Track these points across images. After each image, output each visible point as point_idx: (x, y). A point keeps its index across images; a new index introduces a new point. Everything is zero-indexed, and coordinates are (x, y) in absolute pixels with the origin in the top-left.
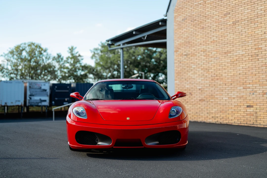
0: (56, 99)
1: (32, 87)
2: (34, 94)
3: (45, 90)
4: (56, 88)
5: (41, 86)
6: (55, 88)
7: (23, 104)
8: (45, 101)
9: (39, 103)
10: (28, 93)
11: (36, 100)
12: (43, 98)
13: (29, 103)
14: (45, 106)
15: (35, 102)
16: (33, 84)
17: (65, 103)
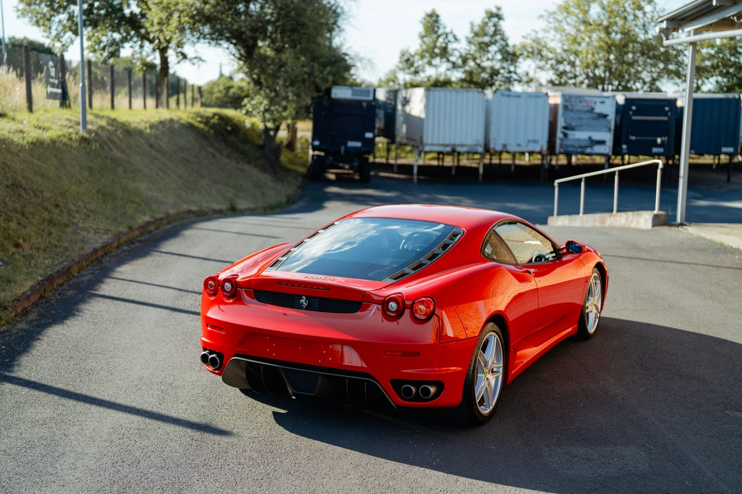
0: (633, 138)
1: (570, 107)
2: (573, 124)
3: (605, 116)
4: (634, 111)
5: (593, 105)
6: (630, 110)
7: (545, 148)
8: (602, 142)
9: (586, 147)
10: (561, 123)
11: (578, 140)
12: (597, 136)
13: (561, 145)
14: (602, 155)
15: (576, 144)
16: (573, 100)
17: (655, 150)
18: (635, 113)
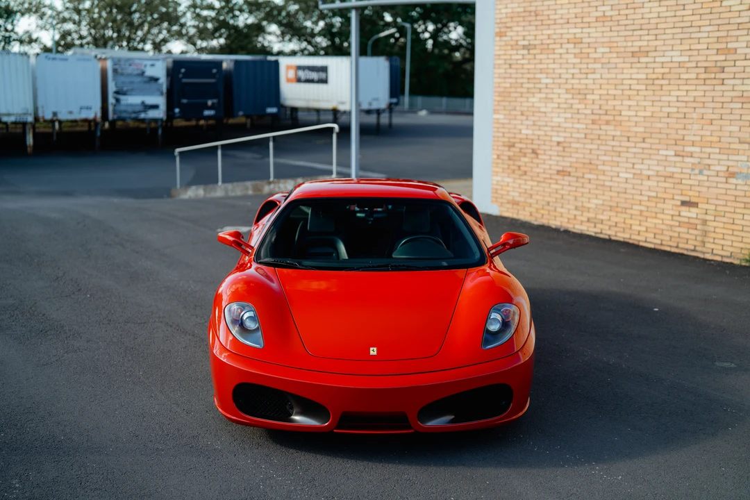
0: (185, 101)
1: (120, 71)
2: (125, 89)
3: (156, 80)
4: (183, 73)
5: (143, 68)
6: (180, 72)
7: (99, 115)
8: (155, 107)
9: (140, 112)
10: (112, 87)
11: (131, 105)
12: (150, 100)
13: (114, 111)
14: (156, 120)
15: (130, 109)
16: (122, 63)
17: (207, 113)
18: (185, 76)
